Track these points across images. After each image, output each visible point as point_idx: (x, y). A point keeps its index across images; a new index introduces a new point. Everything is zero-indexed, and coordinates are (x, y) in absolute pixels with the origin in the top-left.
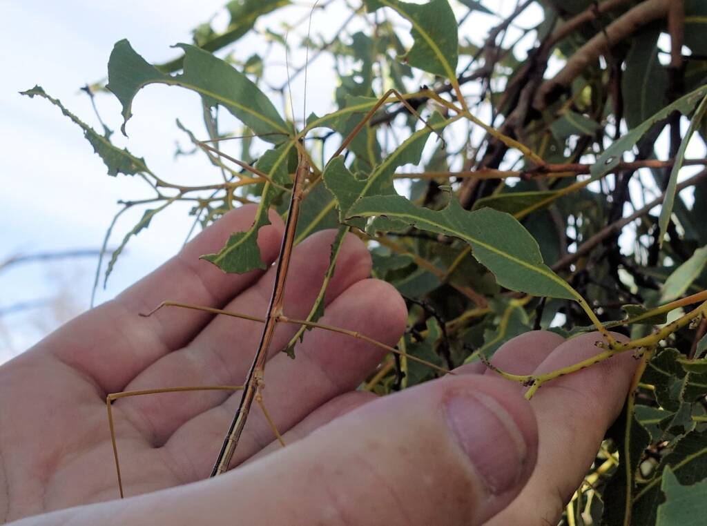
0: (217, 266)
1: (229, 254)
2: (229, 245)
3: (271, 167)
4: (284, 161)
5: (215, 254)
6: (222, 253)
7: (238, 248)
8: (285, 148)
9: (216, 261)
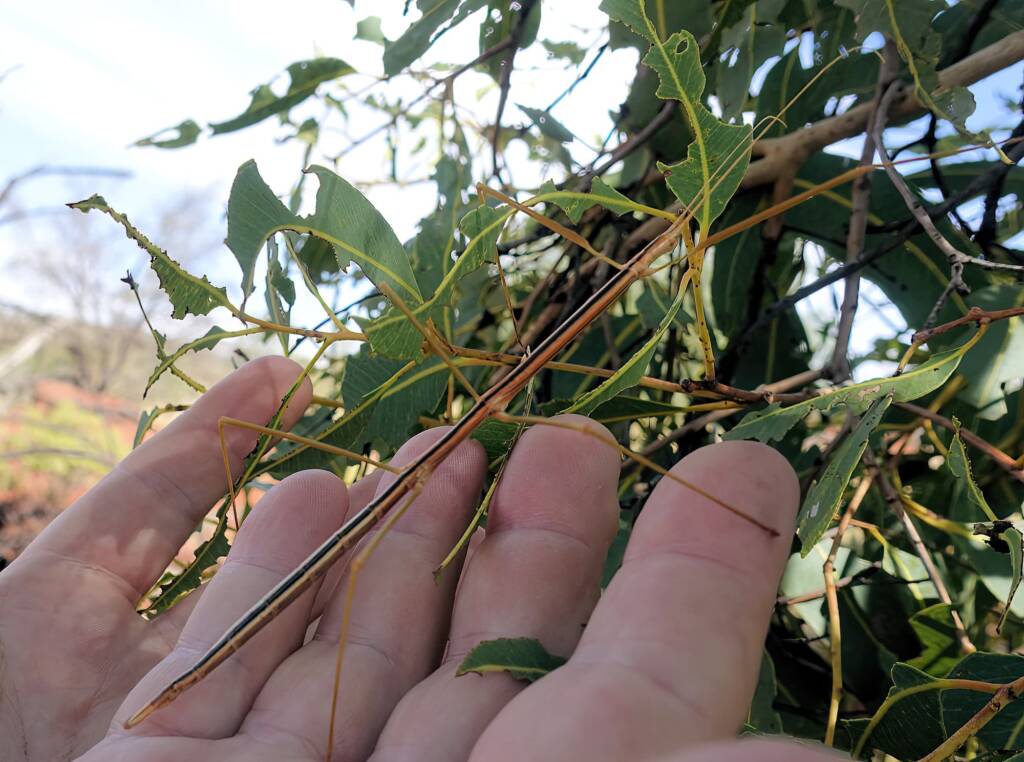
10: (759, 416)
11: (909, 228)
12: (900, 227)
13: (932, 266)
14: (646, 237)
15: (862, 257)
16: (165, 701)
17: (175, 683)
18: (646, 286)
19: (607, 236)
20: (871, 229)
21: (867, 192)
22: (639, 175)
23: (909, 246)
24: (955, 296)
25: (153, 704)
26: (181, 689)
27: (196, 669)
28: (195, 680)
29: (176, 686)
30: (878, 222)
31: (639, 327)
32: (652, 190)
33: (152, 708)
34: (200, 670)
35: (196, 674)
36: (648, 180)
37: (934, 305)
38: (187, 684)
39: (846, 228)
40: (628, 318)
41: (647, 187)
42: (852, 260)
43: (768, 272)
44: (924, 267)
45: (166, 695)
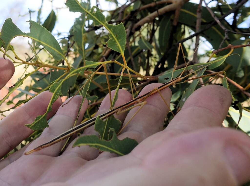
0: (30, 128)
1: (36, 124)
2: (36, 121)
3: (55, 90)
4: (60, 87)
5: (30, 124)
6: (33, 124)
7: (39, 121)
8: (60, 82)
9: (30, 127)
10: (169, 72)
11: (213, 23)
12: (210, 23)
13: (219, 33)
14: (140, 24)
15: (200, 31)
16: (38, 150)
17: (42, 145)
18: (140, 38)
19: (129, 24)
20: (202, 23)
21: (201, 13)
22: (138, 7)
23: (213, 27)
24: (226, 41)
25: (34, 149)
26: (44, 147)
27: (49, 143)
28: (48, 146)
29: (43, 146)
30: (205, 21)
31: (139, 50)
32: (142, 11)
33: (34, 151)
34: (50, 144)
35: (49, 144)
36: (141, 9)
37: (220, 43)
38: (46, 146)
39: (195, 23)
40: (136, 47)
41: (140, 11)
42: (197, 32)
43: (174, 35)
44: (217, 34)
45: (39, 148)
